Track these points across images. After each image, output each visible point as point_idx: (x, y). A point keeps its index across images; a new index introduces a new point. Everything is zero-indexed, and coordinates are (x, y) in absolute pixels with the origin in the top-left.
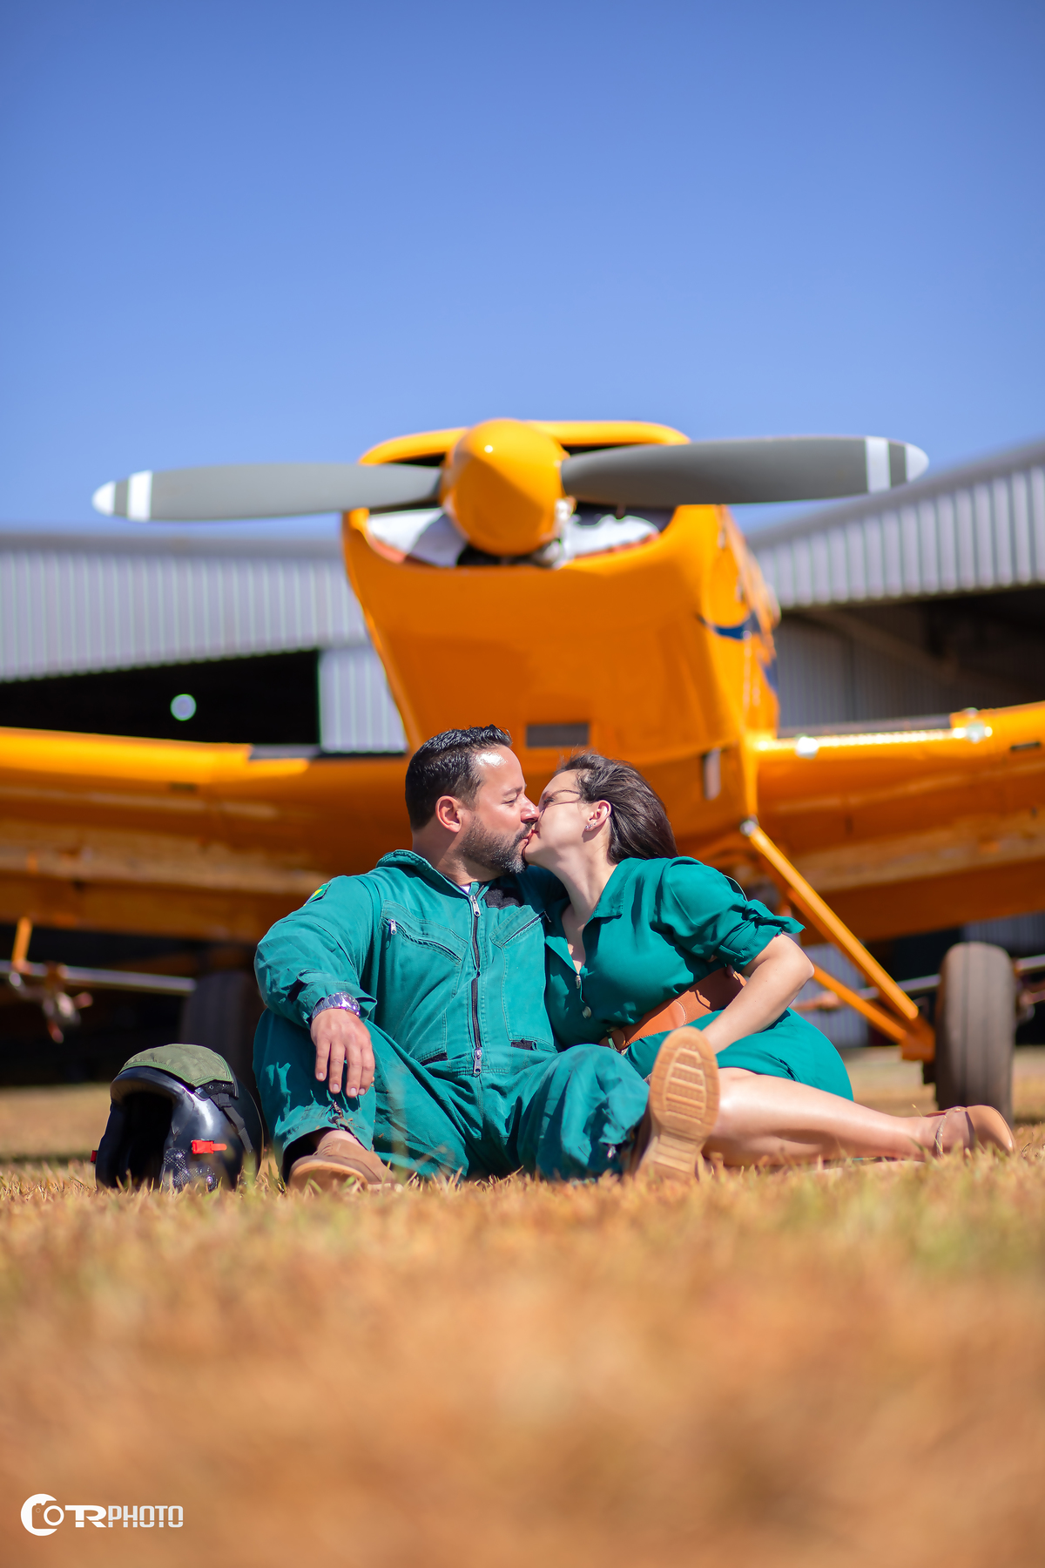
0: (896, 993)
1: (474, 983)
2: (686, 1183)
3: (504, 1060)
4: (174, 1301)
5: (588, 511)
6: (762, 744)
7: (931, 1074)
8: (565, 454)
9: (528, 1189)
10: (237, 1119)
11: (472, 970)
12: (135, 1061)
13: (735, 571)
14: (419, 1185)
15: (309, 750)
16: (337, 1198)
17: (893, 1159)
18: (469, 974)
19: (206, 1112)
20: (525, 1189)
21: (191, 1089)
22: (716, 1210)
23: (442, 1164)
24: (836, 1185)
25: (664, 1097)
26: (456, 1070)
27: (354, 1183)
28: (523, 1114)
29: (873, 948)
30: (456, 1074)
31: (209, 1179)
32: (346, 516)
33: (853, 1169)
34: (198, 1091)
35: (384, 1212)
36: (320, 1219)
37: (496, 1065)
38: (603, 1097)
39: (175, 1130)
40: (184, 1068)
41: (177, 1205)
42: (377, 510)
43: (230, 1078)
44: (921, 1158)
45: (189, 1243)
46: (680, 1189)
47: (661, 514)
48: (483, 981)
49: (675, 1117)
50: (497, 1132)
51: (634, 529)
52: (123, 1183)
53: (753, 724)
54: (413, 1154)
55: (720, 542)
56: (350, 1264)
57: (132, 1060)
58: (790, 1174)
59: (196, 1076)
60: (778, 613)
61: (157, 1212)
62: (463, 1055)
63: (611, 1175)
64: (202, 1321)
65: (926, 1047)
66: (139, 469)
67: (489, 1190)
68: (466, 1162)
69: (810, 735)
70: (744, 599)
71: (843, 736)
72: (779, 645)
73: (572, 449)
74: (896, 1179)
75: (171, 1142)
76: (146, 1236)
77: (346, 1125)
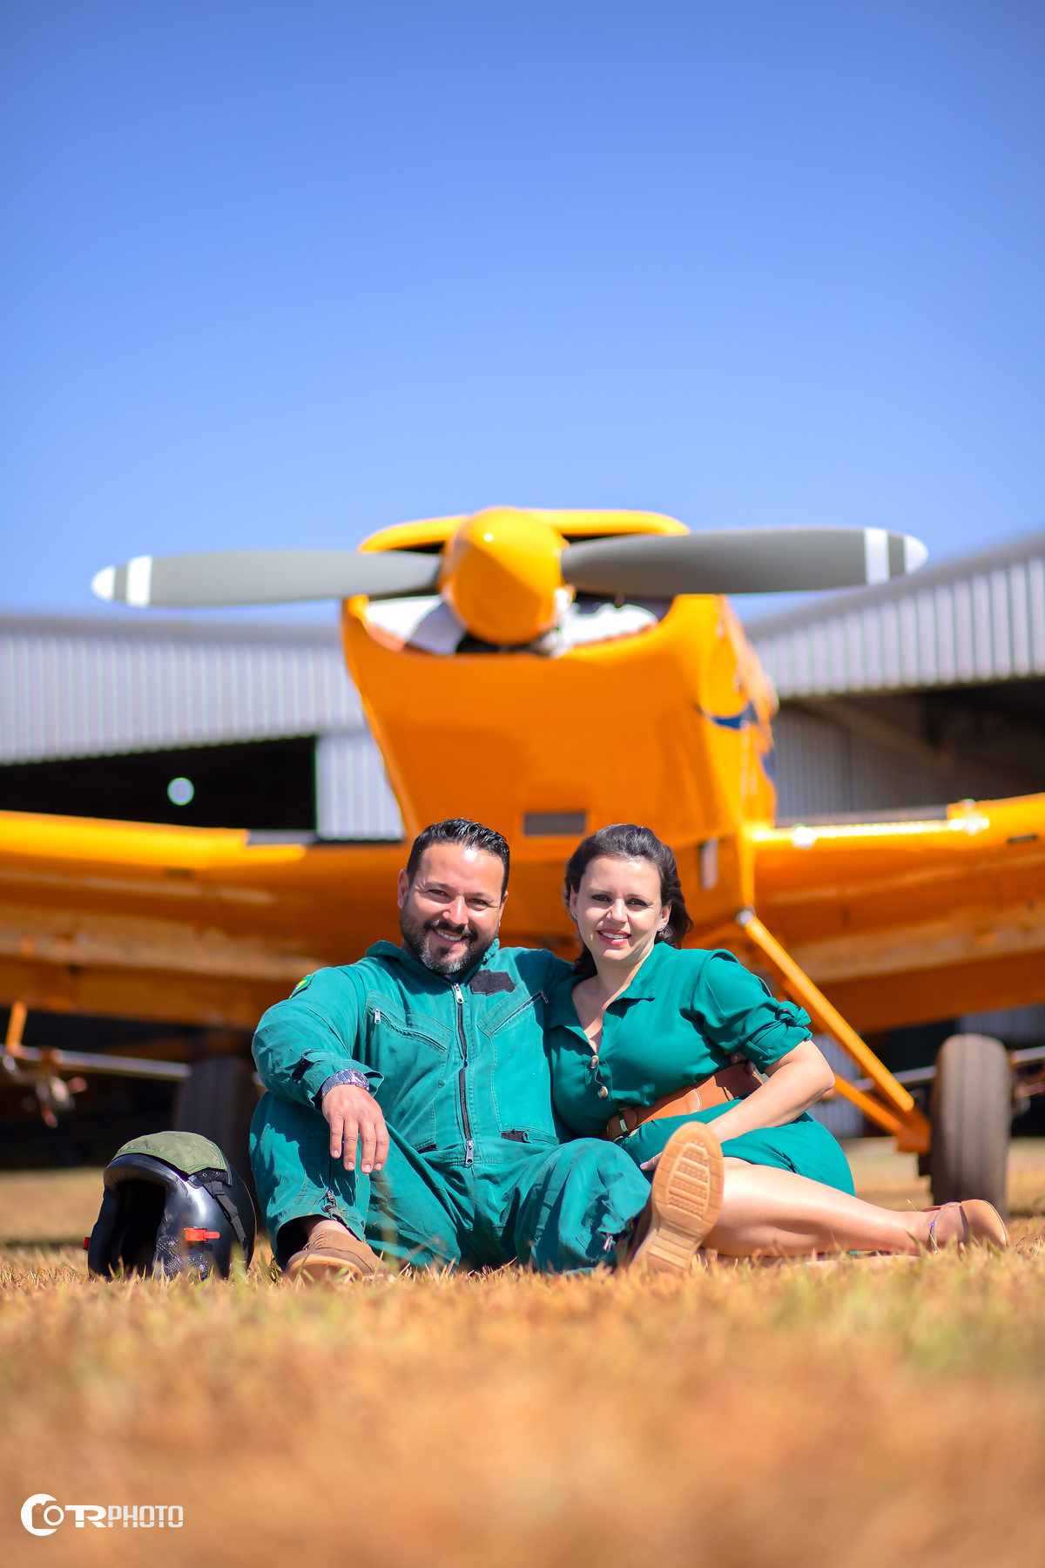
0: (892, 1084)
1: (461, 1073)
2: (681, 1276)
3: (496, 1151)
4: (166, 1393)
5: (587, 600)
6: (759, 834)
7: (928, 1164)
8: (565, 542)
9: (521, 1280)
10: (231, 1207)
11: (458, 1060)
12: (127, 1148)
13: (733, 661)
14: (412, 1276)
15: (305, 836)
16: (328, 1287)
17: (888, 1253)
18: (456, 1063)
19: (199, 1200)
20: (518, 1280)
21: (185, 1176)
22: (710, 1304)
23: (436, 1254)
24: (830, 1278)
25: (667, 1190)
26: (448, 1161)
27: (347, 1273)
28: (521, 1204)
29: (870, 1039)
30: (449, 1164)
31: (202, 1267)
32: (345, 604)
33: (847, 1262)
34: (192, 1178)
35: (376, 1303)
36: (314, 1310)
37: (488, 1156)
38: (603, 1190)
39: (168, 1217)
40: (178, 1155)
41: (169, 1295)
42: (376, 597)
43: (223, 1166)
44: (916, 1252)
45: (181, 1332)
46: (673, 1282)
47: (660, 603)
48: (471, 1071)
49: (676, 1211)
50: (490, 1222)
51: (633, 618)
52: (115, 1271)
53: (750, 814)
54: (405, 1242)
55: (719, 631)
56: (342, 1356)
57: (125, 1147)
58: (784, 1267)
59: (190, 1163)
60: (776, 703)
61: (149, 1300)
62: (455, 1146)
63: (605, 1268)
64: (193, 1416)
65: (921, 1138)
66: (139, 553)
67: (482, 1281)
68: (459, 1253)
69: (808, 825)
70: (742, 689)
71: (841, 826)
72: (777, 735)
73: (572, 538)
74: (891, 1273)
75: (164, 1229)
76: (138, 1326)
77: (339, 1215)
